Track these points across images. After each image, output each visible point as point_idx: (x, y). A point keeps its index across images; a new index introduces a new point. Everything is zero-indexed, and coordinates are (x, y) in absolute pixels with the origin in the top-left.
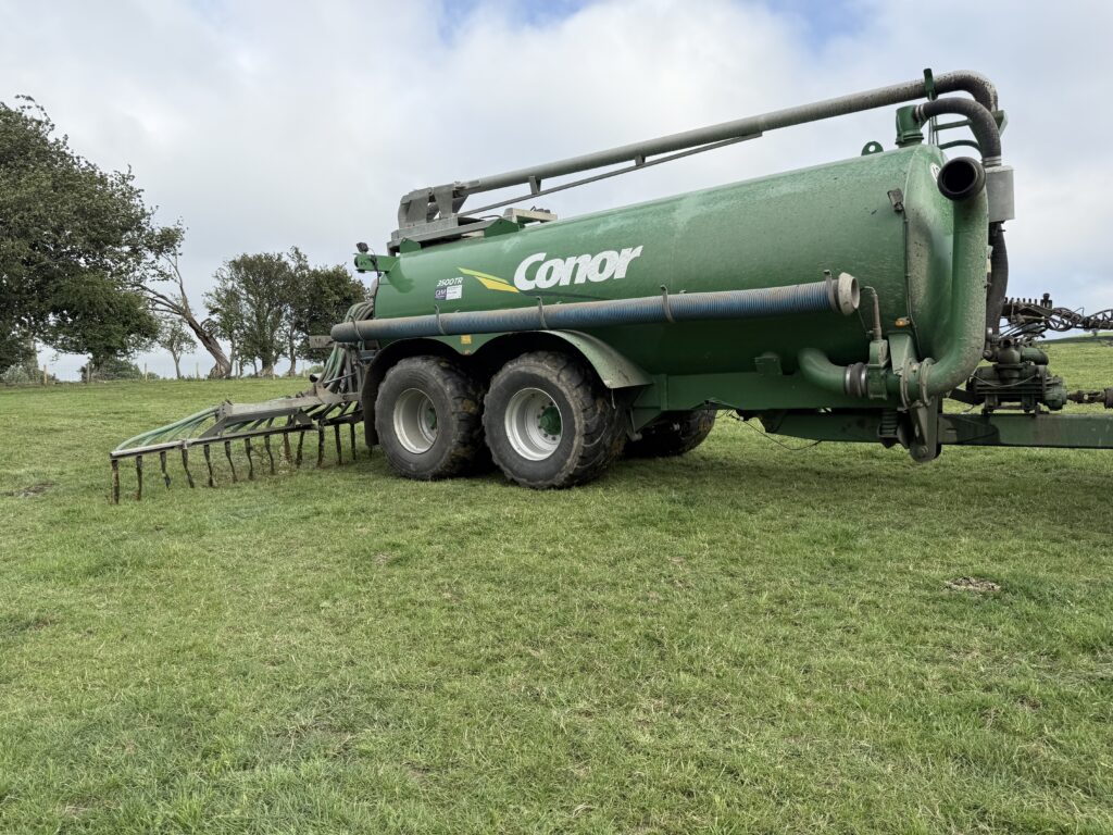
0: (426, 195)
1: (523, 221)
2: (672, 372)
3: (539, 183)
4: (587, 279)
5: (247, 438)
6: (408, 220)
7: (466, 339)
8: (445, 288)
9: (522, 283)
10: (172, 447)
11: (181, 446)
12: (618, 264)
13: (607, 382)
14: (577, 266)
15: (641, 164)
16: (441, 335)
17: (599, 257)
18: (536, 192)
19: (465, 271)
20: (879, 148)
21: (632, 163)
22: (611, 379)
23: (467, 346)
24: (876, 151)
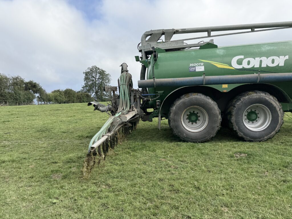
3: (210, 33)
4: (267, 65)
7: (225, 86)
8: (194, 67)
12: (280, 61)
14: (261, 61)
15: (253, 31)
18: (209, 36)
19: (204, 61)
23: (225, 89)
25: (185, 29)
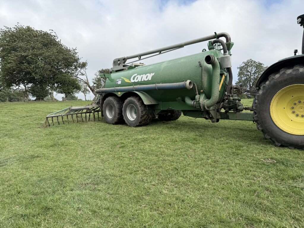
0: (118, 60)
1: (136, 66)
2: (163, 101)
3: (140, 57)
4: (144, 80)
5: (77, 114)
6: (115, 65)
7: (119, 93)
8: (118, 81)
9: (132, 81)
10: (59, 116)
11: (61, 116)
12: (150, 77)
13: (145, 103)
14: (142, 77)
15: (160, 53)
16: (116, 92)
17: (147, 75)
18: (140, 59)
19: (122, 78)
20: (205, 50)
21: (158, 53)
22: (146, 103)
23: (119, 95)
24: (205, 51)
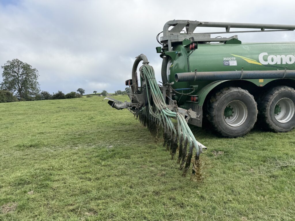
4: (286, 63)
7: (261, 81)
9: (264, 62)
14: (282, 58)
19: (235, 56)
25: (208, 23)
